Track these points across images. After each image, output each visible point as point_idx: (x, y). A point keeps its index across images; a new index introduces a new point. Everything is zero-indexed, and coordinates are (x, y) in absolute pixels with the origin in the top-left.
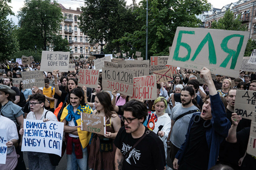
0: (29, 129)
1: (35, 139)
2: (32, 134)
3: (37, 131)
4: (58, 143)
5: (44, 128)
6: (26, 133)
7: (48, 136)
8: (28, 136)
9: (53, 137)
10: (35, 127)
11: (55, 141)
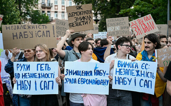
0: (120, 68)
1: (126, 78)
2: (123, 73)
3: (129, 70)
4: (150, 82)
5: (135, 68)
6: (117, 72)
7: (140, 76)
8: (119, 74)
9: (144, 77)
10: (127, 66)
11: (146, 80)
